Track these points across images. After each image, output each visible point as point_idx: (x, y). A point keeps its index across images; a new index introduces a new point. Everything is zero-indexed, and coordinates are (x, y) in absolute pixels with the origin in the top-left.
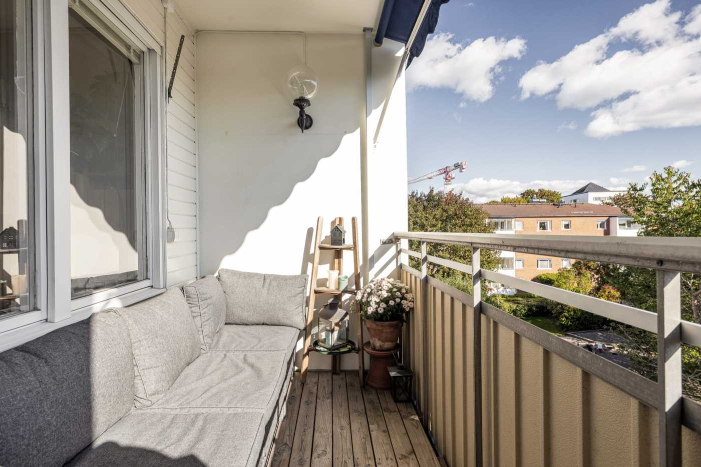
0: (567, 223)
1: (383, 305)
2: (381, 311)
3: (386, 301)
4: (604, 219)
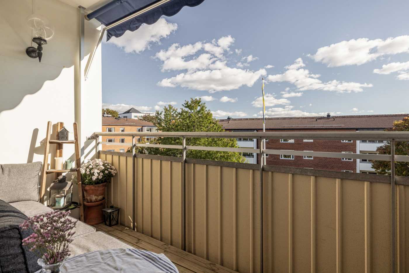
0: (123, 129)
1: (102, 174)
2: (100, 177)
3: (103, 171)
4: (140, 128)
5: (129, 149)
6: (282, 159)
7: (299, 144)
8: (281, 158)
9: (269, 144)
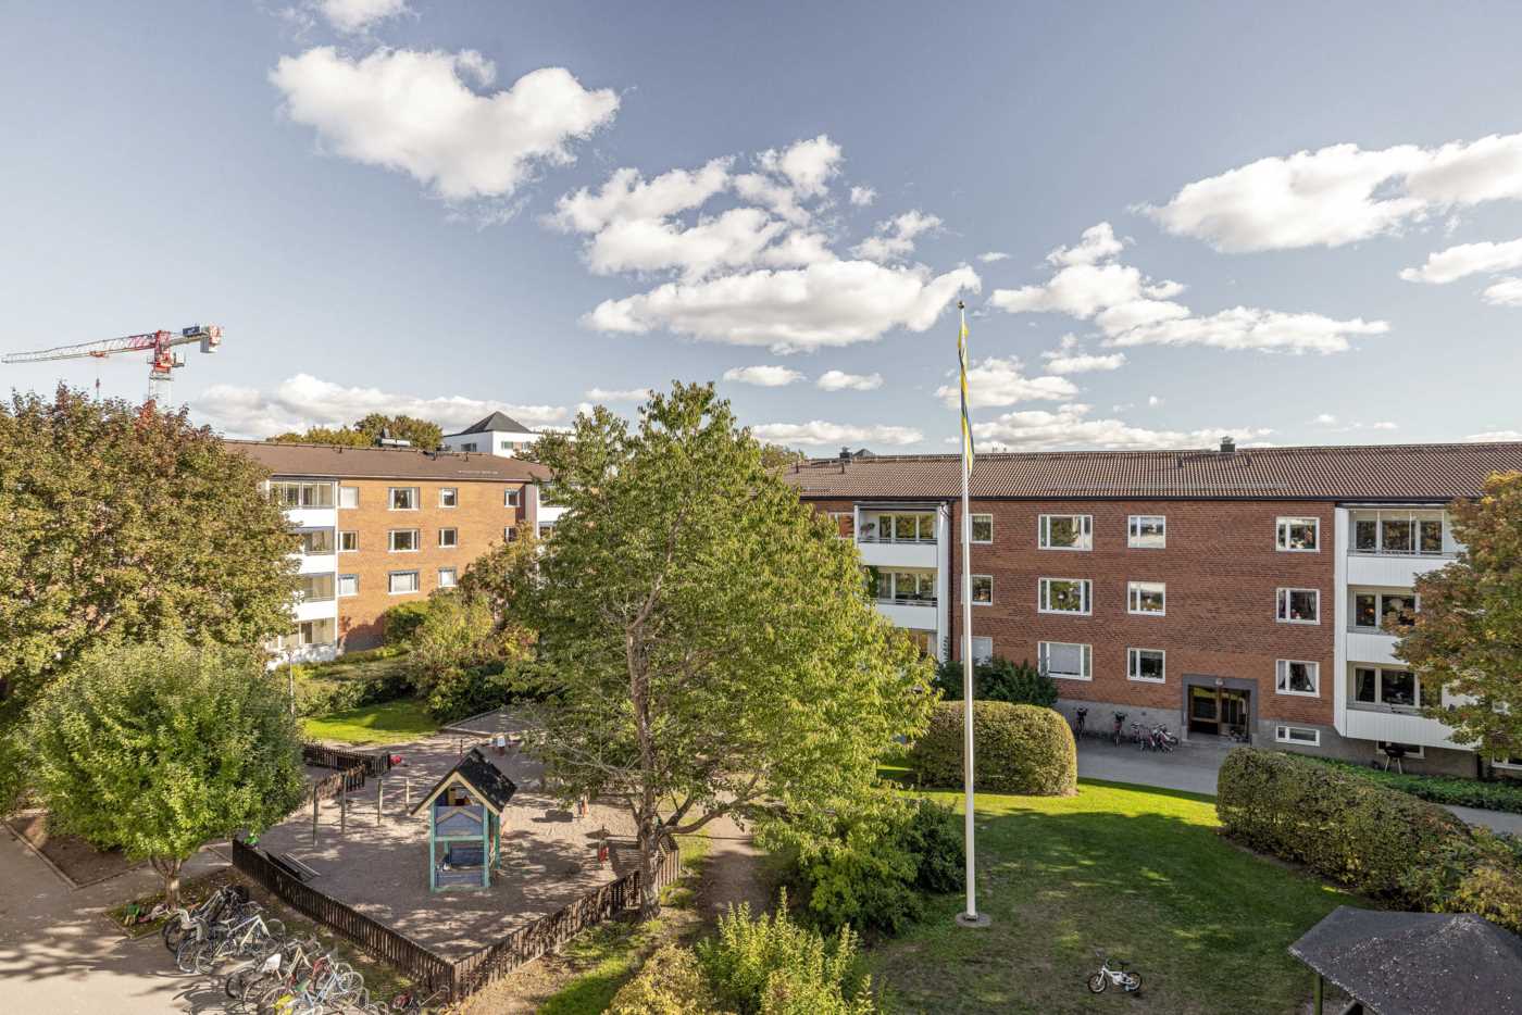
0: (449, 494)
4: (516, 487)
5: (471, 569)
6: (1043, 611)
7: (1109, 556)
8: (1040, 611)
9: (994, 553)
